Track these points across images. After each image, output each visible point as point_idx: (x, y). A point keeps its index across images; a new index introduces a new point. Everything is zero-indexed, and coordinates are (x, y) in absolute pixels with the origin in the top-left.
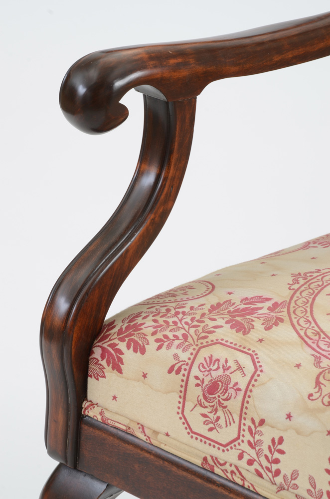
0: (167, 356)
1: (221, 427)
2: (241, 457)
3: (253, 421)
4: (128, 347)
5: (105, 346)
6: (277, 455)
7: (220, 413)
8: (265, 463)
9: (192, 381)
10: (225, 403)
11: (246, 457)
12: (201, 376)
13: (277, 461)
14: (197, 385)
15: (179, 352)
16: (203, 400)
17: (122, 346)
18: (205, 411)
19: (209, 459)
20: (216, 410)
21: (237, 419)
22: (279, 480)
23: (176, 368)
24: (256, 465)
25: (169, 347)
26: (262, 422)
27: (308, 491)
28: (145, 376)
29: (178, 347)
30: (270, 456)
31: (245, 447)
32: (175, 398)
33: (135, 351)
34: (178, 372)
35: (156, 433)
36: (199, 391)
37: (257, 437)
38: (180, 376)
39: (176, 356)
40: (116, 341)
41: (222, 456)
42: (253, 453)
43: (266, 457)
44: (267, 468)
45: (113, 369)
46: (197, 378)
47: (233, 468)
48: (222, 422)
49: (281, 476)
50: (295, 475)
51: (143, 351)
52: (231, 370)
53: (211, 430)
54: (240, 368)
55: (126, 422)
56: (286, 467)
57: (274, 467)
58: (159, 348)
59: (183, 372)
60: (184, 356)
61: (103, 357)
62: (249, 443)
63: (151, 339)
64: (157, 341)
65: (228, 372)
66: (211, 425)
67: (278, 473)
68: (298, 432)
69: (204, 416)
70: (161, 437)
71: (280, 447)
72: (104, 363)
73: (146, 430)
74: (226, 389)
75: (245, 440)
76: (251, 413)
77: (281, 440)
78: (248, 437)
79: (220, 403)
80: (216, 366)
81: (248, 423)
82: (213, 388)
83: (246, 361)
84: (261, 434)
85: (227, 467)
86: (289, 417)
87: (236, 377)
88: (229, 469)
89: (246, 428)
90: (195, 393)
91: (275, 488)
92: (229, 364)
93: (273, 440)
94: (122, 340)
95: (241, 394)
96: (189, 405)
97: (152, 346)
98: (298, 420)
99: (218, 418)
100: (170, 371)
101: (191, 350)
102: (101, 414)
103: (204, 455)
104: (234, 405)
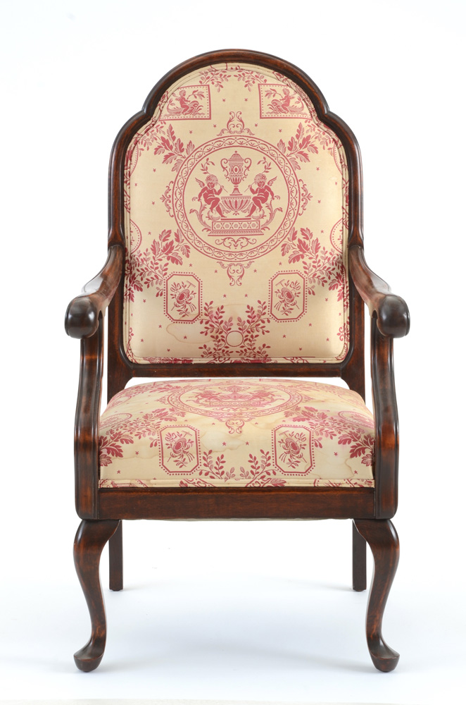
0: (147, 439)
1: (187, 463)
2: (201, 474)
3: (205, 453)
4: (123, 443)
5: (108, 446)
6: (221, 465)
7: (185, 456)
8: (215, 471)
9: (165, 447)
10: (187, 451)
11: (204, 473)
12: (169, 443)
13: (222, 467)
14: (169, 448)
15: (151, 436)
16: (174, 454)
17: (119, 443)
18: (176, 459)
19: (184, 481)
20: (183, 456)
21: (195, 456)
22: (224, 476)
23: (154, 444)
24: (210, 474)
25: (144, 436)
26: (210, 452)
27: (241, 475)
28: (137, 453)
29: (149, 434)
30: (217, 466)
31: (203, 467)
32: (157, 458)
33: (127, 443)
34: (156, 445)
35: (148, 480)
36: (171, 450)
37: (209, 460)
38: (158, 447)
39: (151, 439)
40: (114, 442)
41: (189, 477)
42: (208, 469)
43: (216, 468)
44: (217, 473)
45: (116, 456)
46: (167, 444)
47: (198, 480)
48: (187, 460)
49: (225, 473)
50: (232, 470)
51: (132, 442)
52: (183, 435)
53: (181, 467)
54: (187, 433)
55: (129, 481)
56: (227, 468)
57: (221, 471)
58: (140, 438)
59: (158, 444)
60: (156, 437)
61: (108, 452)
62: (205, 465)
63: (133, 435)
64: (136, 435)
65: (182, 437)
66: (181, 464)
67: (223, 473)
68: (231, 449)
69: (176, 461)
70: (153, 481)
71: (222, 460)
72: (110, 455)
73: (142, 481)
74: (186, 444)
75: (202, 464)
76: (202, 451)
77: (222, 456)
78: (203, 462)
79: (184, 452)
80: (174, 436)
81: (203, 455)
82: (178, 446)
83: (187, 430)
84: (211, 457)
85: (195, 481)
86: (224, 444)
87: (187, 438)
88: (196, 481)
89: (202, 458)
90: (168, 452)
91: (223, 480)
92: (180, 433)
93: (218, 459)
94: (117, 441)
95: (194, 444)
96: (166, 459)
97: (135, 439)
98: (229, 444)
99: (184, 459)
100: (151, 446)
101: (156, 434)
102: (112, 483)
103: (180, 481)
104: (193, 450)
